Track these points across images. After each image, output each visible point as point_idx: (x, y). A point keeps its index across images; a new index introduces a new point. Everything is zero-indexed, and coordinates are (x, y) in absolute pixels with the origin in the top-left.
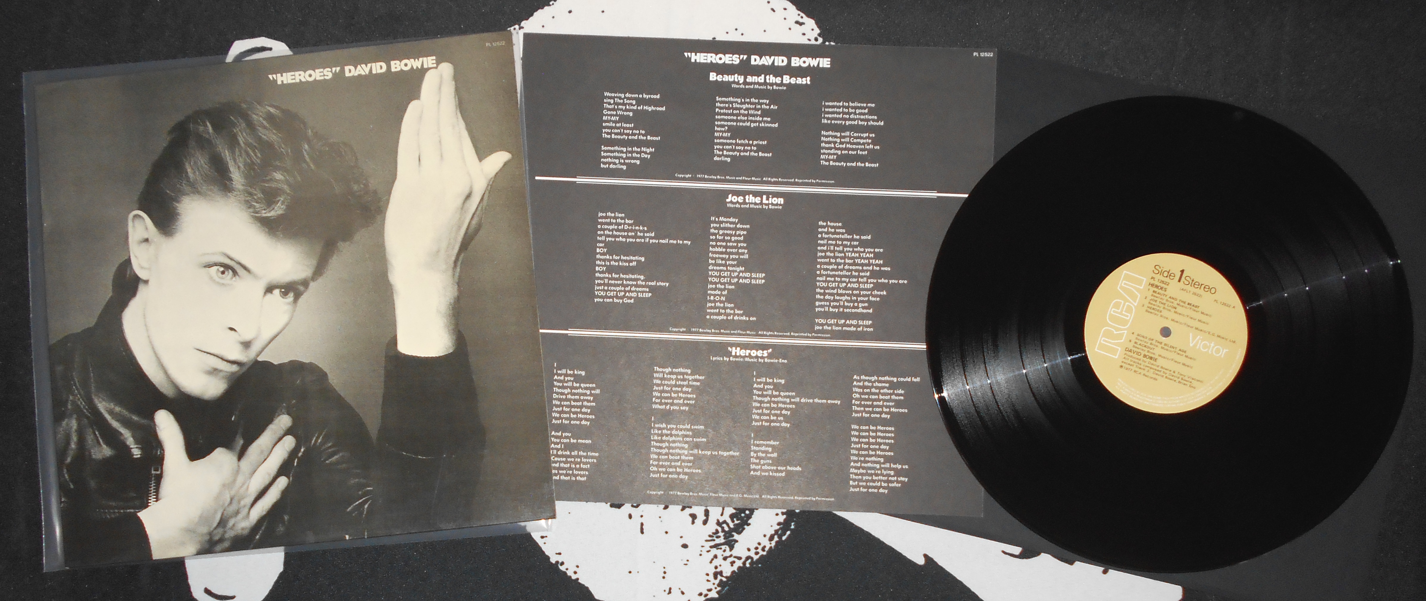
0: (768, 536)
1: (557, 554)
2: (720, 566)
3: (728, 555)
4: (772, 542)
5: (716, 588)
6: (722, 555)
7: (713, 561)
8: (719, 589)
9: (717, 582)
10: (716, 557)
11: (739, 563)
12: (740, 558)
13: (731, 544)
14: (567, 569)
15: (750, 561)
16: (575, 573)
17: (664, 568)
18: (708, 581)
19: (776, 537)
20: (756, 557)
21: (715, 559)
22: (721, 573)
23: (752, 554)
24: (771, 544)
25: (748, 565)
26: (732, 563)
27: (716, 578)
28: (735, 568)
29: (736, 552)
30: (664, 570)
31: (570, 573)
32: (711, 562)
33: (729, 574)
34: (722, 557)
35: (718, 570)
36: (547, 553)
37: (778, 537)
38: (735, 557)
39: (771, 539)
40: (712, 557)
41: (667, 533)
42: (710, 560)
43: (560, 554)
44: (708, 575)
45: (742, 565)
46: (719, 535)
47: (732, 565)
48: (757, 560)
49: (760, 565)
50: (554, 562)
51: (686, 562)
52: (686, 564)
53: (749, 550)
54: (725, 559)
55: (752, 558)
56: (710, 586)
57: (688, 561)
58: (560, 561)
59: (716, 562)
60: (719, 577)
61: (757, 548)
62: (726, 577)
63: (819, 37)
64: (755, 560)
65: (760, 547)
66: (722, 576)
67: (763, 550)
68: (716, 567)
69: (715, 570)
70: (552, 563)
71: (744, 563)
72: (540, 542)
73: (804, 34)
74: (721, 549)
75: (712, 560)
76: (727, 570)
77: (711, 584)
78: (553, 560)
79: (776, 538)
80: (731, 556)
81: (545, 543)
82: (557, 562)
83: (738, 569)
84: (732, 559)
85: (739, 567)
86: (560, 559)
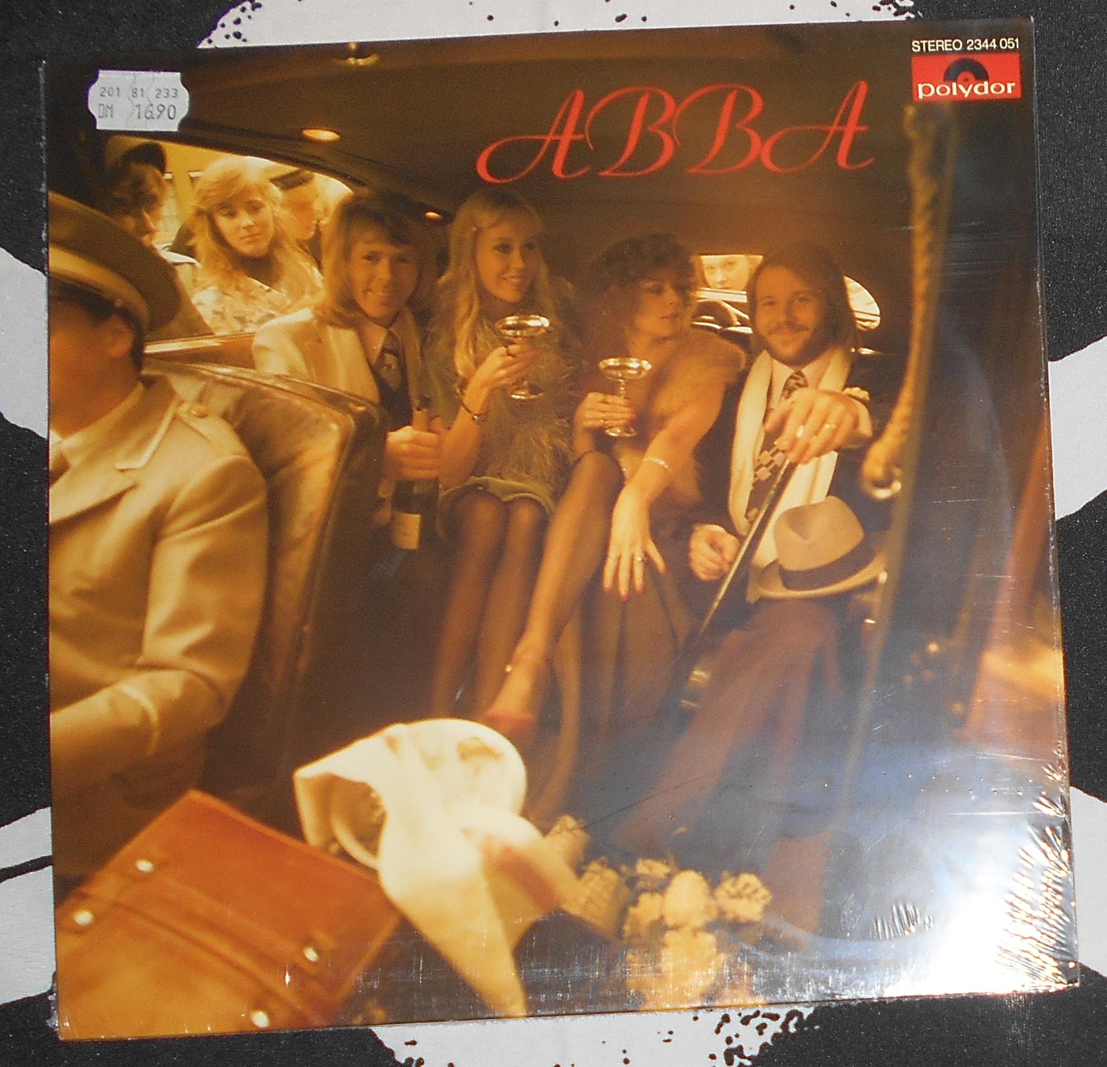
1: (407, 1044)
2: (737, 1036)
3: (751, 1014)
6: (740, 1015)
7: (722, 1029)
10: (726, 1019)
11: (774, 1027)
12: (775, 1017)
15: (795, 1019)
17: (625, 1052)
21: (725, 1025)
22: (739, 1051)
25: (792, 1030)
26: (761, 1029)
27: (730, 1061)
28: (767, 1038)
30: (624, 1056)
32: (718, 1031)
33: (756, 1052)
34: (740, 1019)
35: (734, 1045)
36: (387, 1045)
38: (764, 1016)
40: (719, 1020)
42: (715, 1027)
43: (414, 1043)
44: (712, 1057)
45: (780, 1031)
47: (761, 1033)
48: (810, 1017)
49: (817, 1027)
50: (403, 1061)
51: (668, 1037)
52: (668, 1041)
54: (746, 1021)
55: (800, 1015)
57: (671, 1033)
58: (416, 1058)
59: (727, 1030)
60: (737, 1060)
62: (749, 1058)
64: (805, 1017)
66: (742, 1056)
68: (729, 1040)
69: (726, 1047)
70: (398, 1063)
71: (785, 1026)
75: (720, 1025)
76: (752, 1043)
78: (401, 1058)
80: (757, 1014)
82: (410, 1060)
83: (772, 1040)
84: (759, 1020)
85: (776, 1036)
86: (414, 1053)
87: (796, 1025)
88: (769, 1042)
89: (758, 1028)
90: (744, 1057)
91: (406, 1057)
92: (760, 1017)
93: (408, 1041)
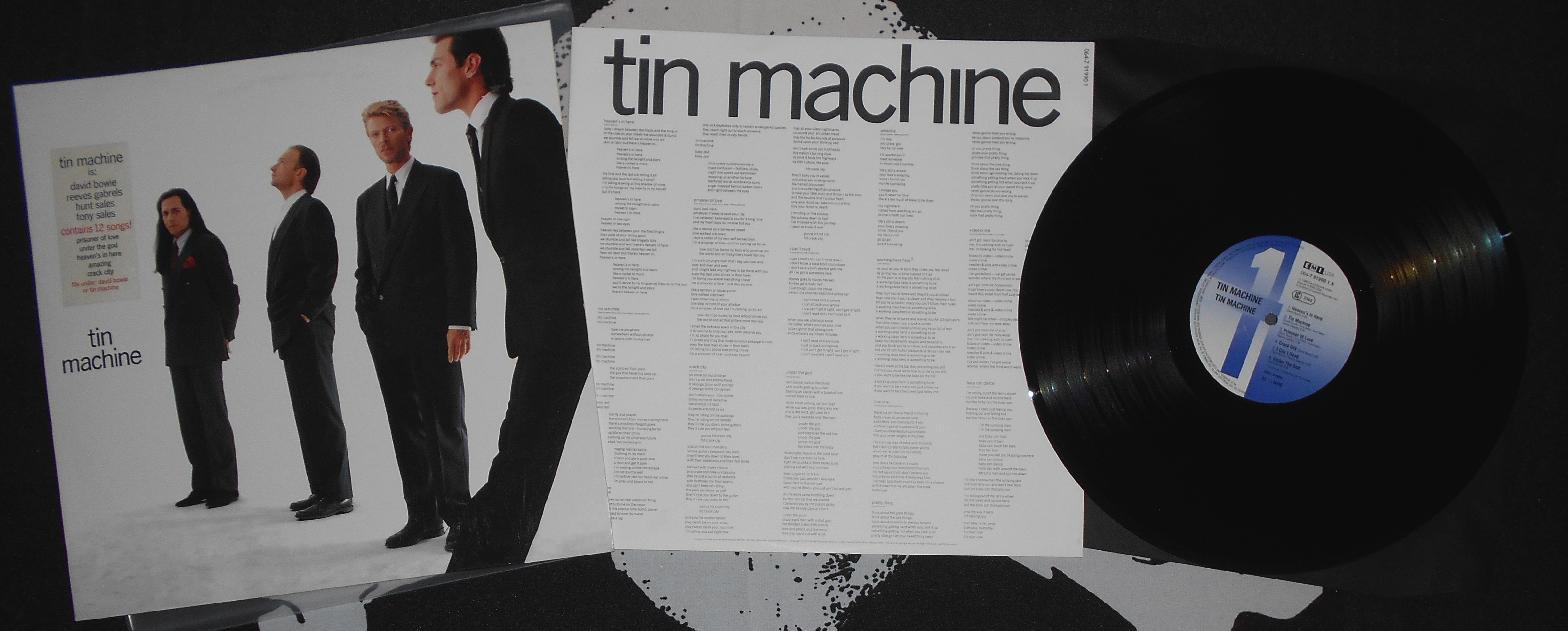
0: (886, 561)
1: (661, 599)
2: (837, 597)
3: (845, 585)
4: (891, 568)
5: (834, 622)
6: (839, 586)
7: (829, 593)
8: (837, 622)
9: (835, 615)
11: (857, 593)
12: (857, 588)
13: (847, 573)
14: (674, 614)
15: (868, 589)
16: (683, 617)
17: (778, 605)
18: (825, 614)
19: (895, 561)
20: (874, 585)
21: (831, 591)
22: (838, 605)
23: (870, 581)
24: (889, 569)
25: (867, 594)
26: (850, 593)
27: (833, 611)
28: (853, 598)
29: (852, 582)
30: (778, 607)
31: (677, 618)
32: (827, 595)
33: (847, 606)
34: (839, 588)
35: (835, 602)
36: (651, 599)
37: (897, 562)
38: (852, 587)
39: (890, 563)
40: (828, 589)
41: (777, 567)
42: (826, 592)
43: (665, 598)
44: (824, 608)
45: (860, 595)
46: (834, 564)
47: (850, 596)
48: (876, 587)
49: (879, 593)
51: (801, 597)
52: (802, 599)
53: (867, 578)
54: (842, 589)
55: (871, 586)
56: (828, 619)
57: (802, 595)
58: (666, 606)
59: (832, 594)
60: (837, 610)
61: (875, 575)
62: (844, 609)
63: (902, 22)
64: (873, 587)
65: (879, 574)
66: (840, 608)
67: (882, 576)
68: (833, 600)
69: (831, 603)
71: (863, 592)
72: (643, 587)
73: (886, 19)
74: (837, 579)
76: (845, 601)
77: (829, 616)
78: (658, 606)
79: (895, 563)
80: (848, 586)
81: (648, 588)
82: (663, 607)
83: (856, 600)
84: (849, 589)
85: (858, 597)
86: (666, 604)
87: (868, 592)
88: (854, 600)
89: (848, 593)
90: (841, 609)
91: (662, 605)
92: (849, 588)
93: (663, 597)
